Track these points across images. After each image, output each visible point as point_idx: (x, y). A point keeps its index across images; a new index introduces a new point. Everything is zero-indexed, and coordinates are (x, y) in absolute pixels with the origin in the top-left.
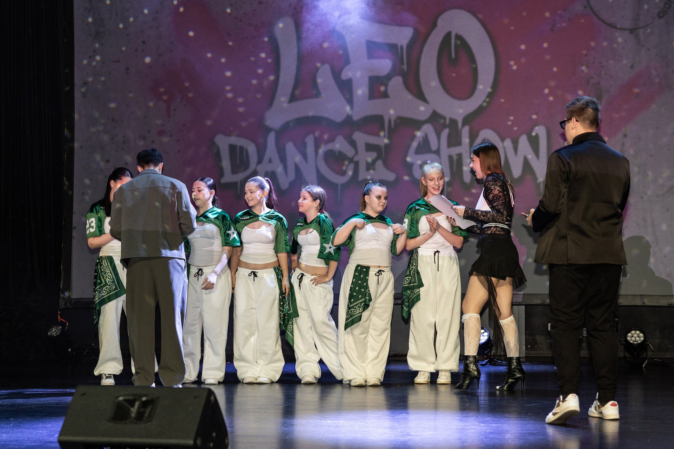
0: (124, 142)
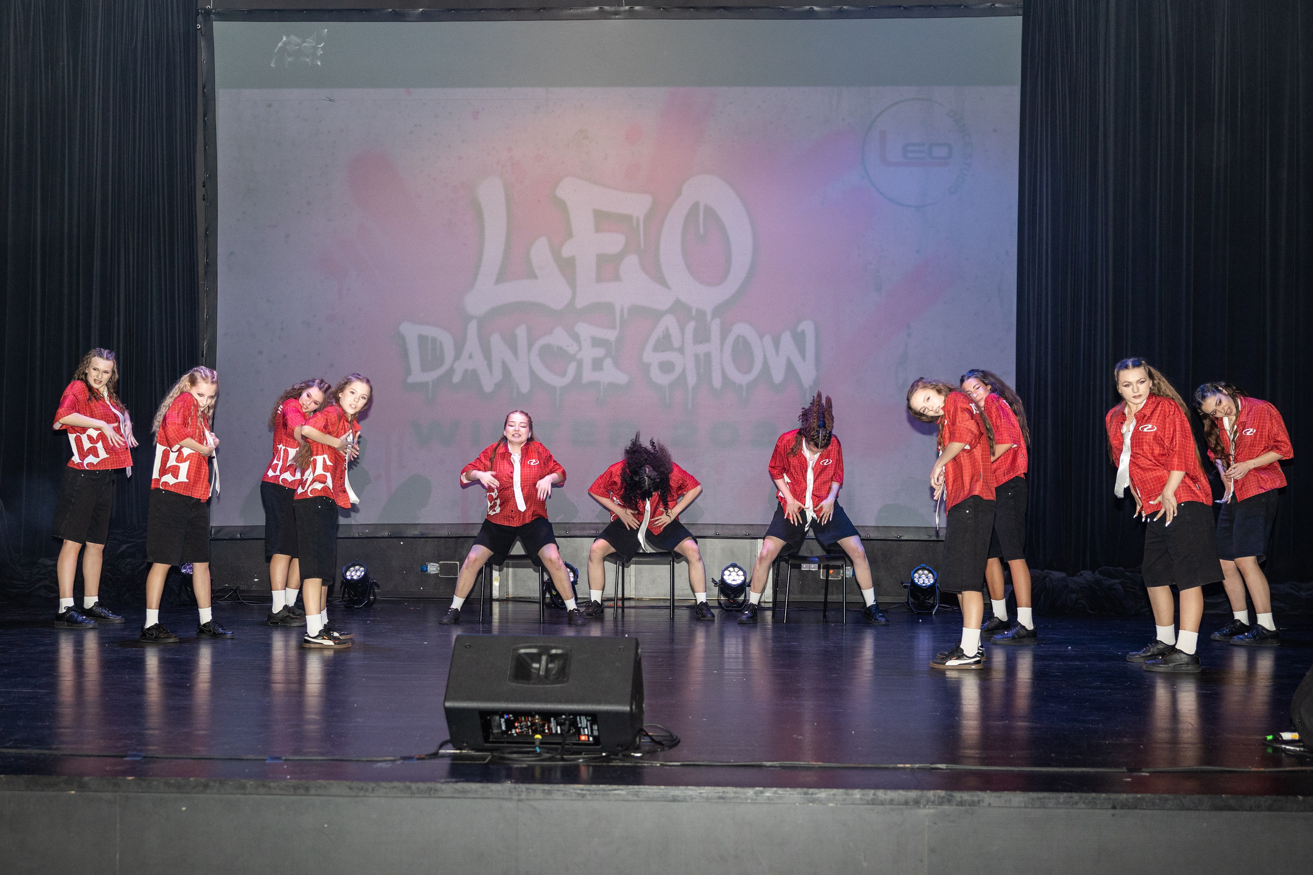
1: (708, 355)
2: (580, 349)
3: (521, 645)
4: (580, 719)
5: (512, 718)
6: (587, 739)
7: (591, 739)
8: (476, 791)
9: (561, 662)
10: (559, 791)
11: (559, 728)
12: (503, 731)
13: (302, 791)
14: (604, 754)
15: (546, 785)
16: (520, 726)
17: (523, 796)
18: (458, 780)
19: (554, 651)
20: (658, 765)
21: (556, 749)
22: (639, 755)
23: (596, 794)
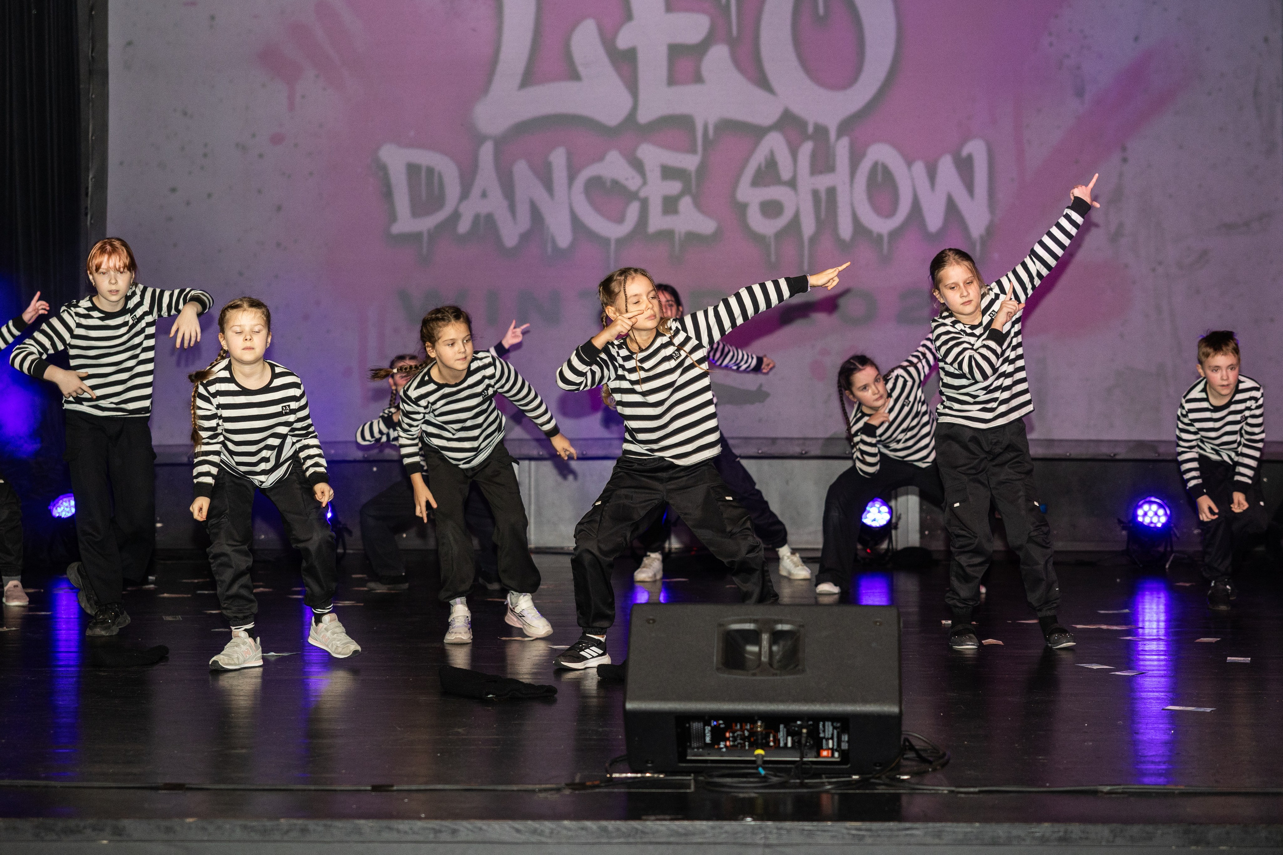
0: (205, 155)
1: (832, 192)
2: (645, 183)
3: (729, 619)
4: (825, 725)
5: (722, 726)
6: (830, 755)
7: (836, 754)
8: (703, 832)
9: (789, 643)
10: (825, 831)
11: (789, 739)
12: (706, 745)
13: (445, 837)
14: (855, 777)
15: (806, 823)
16: (733, 736)
17: (773, 840)
18: (673, 817)
19: (780, 627)
20: (946, 792)
21: (787, 771)
22: (906, 777)
23: (879, 836)
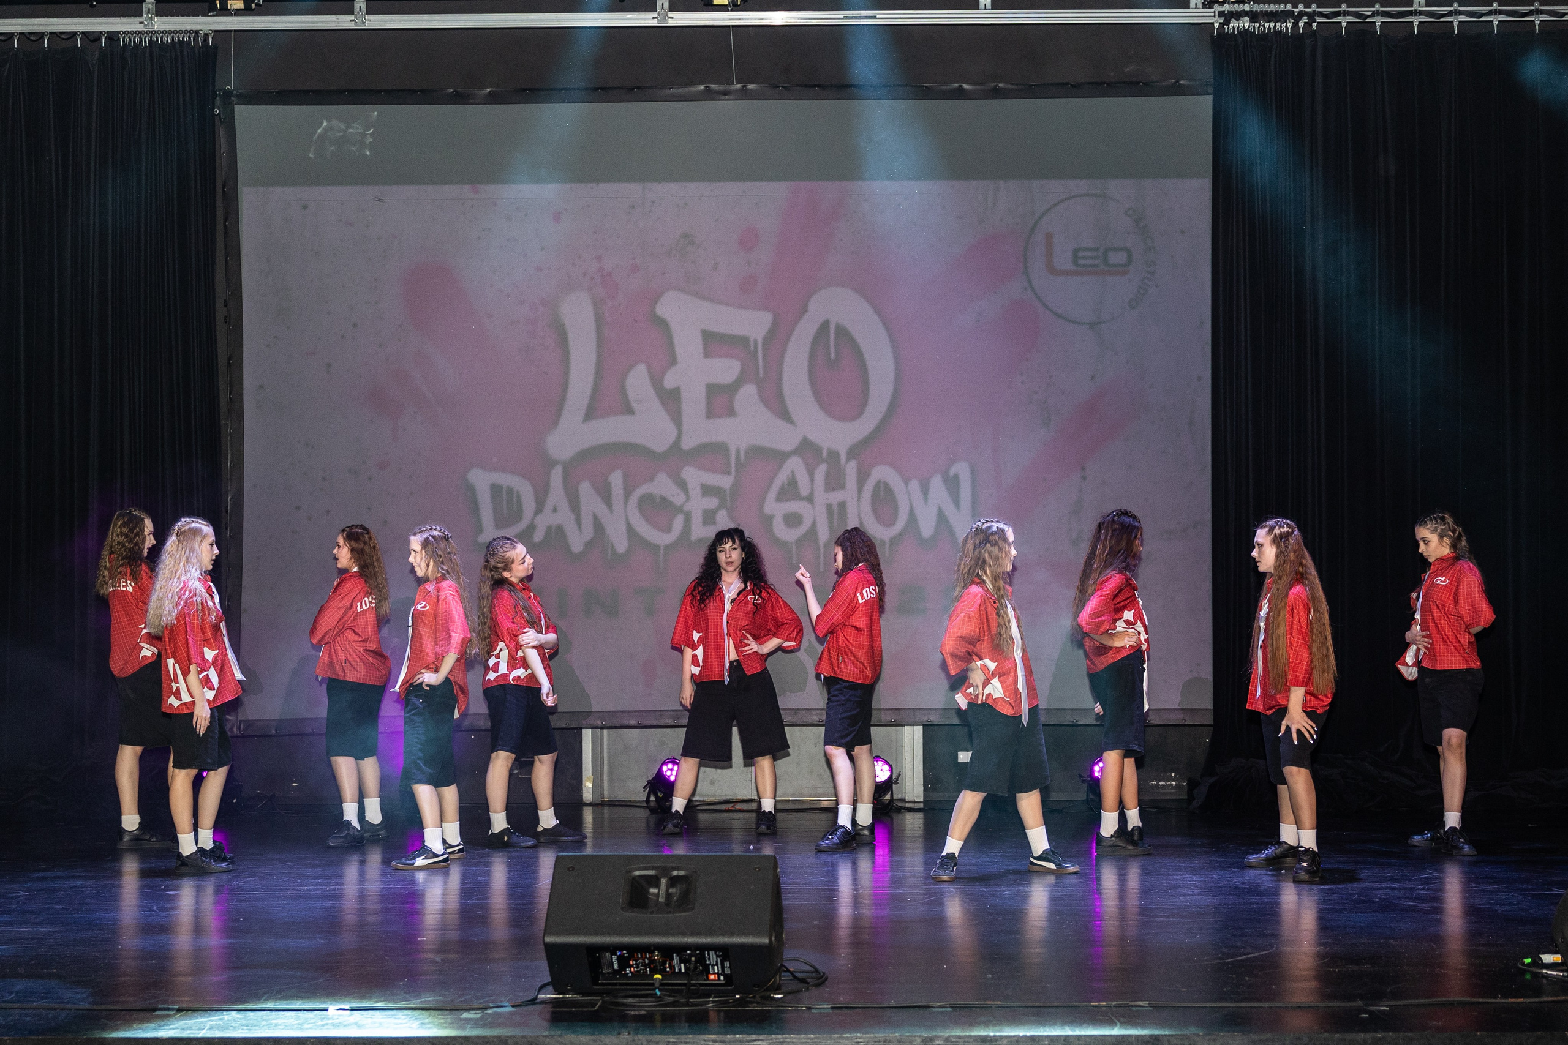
1: (842, 505)
2: (688, 499)
3: (635, 866)
4: (709, 954)
5: (626, 955)
6: (717, 979)
7: (722, 978)
9: (684, 886)
10: (686, 1042)
11: (682, 965)
12: (615, 970)
14: (737, 996)
15: (671, 1037)
16: (636, 964)
19: (675, 873)
21: (680, 991)
22: (780, 996)
